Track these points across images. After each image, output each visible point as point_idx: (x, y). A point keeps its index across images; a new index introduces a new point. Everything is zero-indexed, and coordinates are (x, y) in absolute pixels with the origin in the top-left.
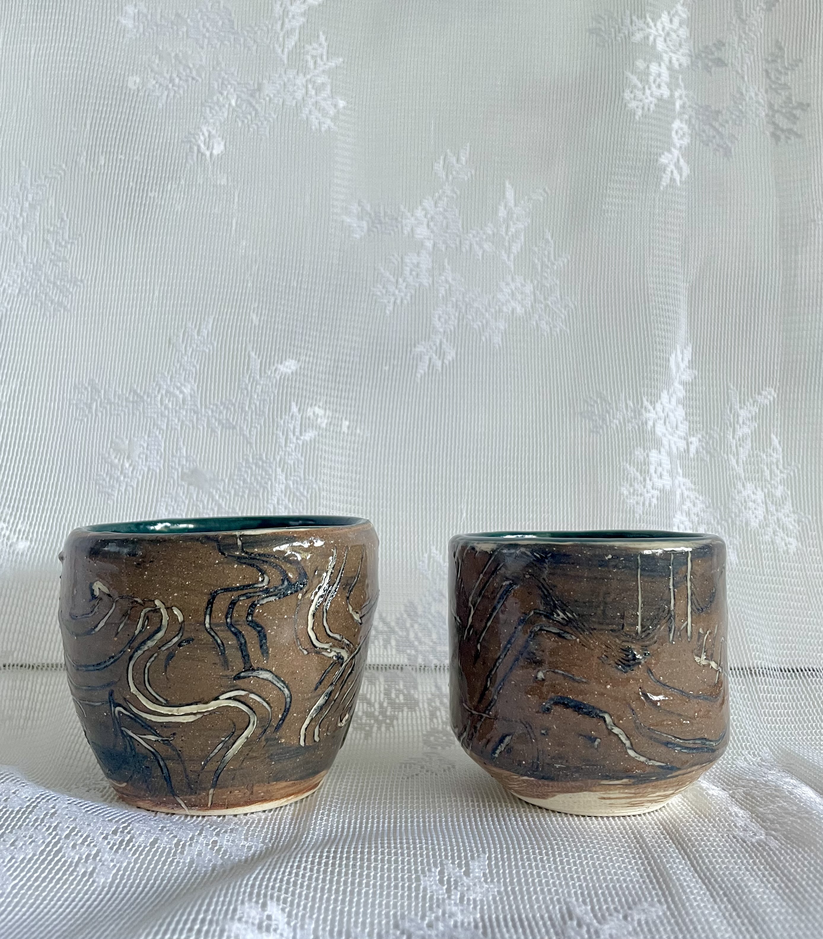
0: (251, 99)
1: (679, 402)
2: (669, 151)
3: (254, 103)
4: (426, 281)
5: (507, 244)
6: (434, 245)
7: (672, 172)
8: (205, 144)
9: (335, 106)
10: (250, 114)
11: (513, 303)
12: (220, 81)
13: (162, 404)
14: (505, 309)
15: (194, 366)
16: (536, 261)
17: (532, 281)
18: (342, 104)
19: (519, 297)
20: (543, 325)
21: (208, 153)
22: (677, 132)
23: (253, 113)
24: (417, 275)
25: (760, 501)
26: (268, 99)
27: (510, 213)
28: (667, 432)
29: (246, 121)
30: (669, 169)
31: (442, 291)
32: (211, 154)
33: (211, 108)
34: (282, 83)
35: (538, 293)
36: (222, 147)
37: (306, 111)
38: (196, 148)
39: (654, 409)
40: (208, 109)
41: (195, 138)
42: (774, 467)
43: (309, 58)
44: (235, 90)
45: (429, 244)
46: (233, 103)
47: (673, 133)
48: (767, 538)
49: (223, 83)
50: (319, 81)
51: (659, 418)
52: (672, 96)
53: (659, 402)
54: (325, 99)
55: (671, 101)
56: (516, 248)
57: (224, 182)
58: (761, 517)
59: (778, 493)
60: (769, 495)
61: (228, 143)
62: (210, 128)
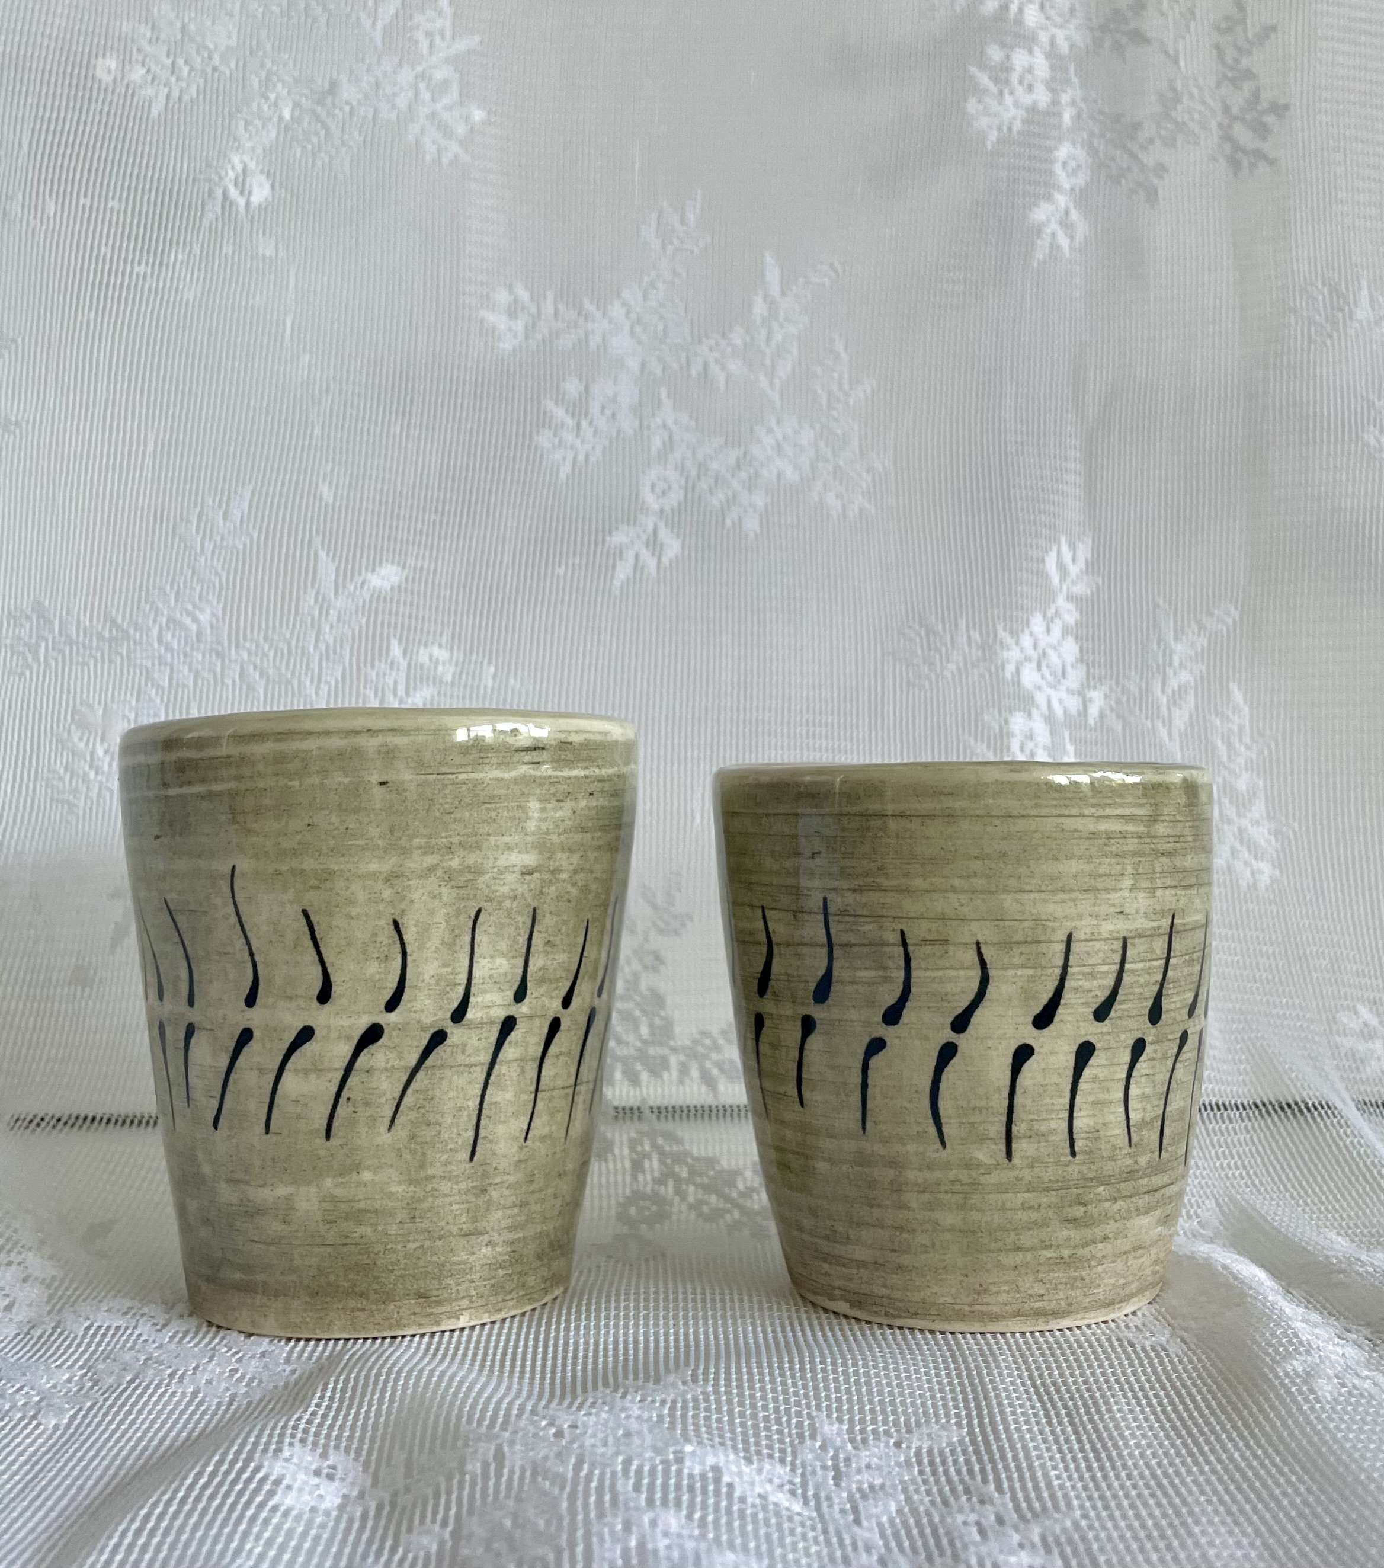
0: (319, 109)
1: (1066, 631)
2: (1049, 198)
3: (324, 115)
4: (628, 424)
5: (768, 362)
6: (643, 365)
7: (1053, 235)
8: (236, 185)
9: (467, 119)
10: (317, 134)
11: (778, 462)
12: (264, 74)
13: (160, 641)
14: (765, 472)
15: (216, 573)
16: (820, 391)
17: (812, 427)
18: (478, 115)
19: (789, 450)
20: (831, 499)
21: (241, 202)
22: (1064, 164)
23: (323, 133)
24: (614, 415)
26: (347, 109)
27: (772, 306)
28: (1043, 683)
29: (310, 147)
30: (1048, 231)
31: (657, 443)
32: (248, 204)
33: (247, 123)
34: (373, 80)
35: (822, 444)
36: (267, 191)
37: (415, 128)
38: (219, 193)
39: (1017, 643)
40: (242, 124)
41: (218, 174)
43: (420, 36)
44: (289, 93)
45: (633, 364)
46: (287, 115)
47: (1058, 168)
49: (268, 79)
50: (439, 75)
51: (1028, 659)
52: (1055, 102)
53: (1027, 631)
54: (449, 108)
55: (1053, 111)
56: (785, 369)
57: (270, 251)
61: (277, 185)
62: (246, 158)
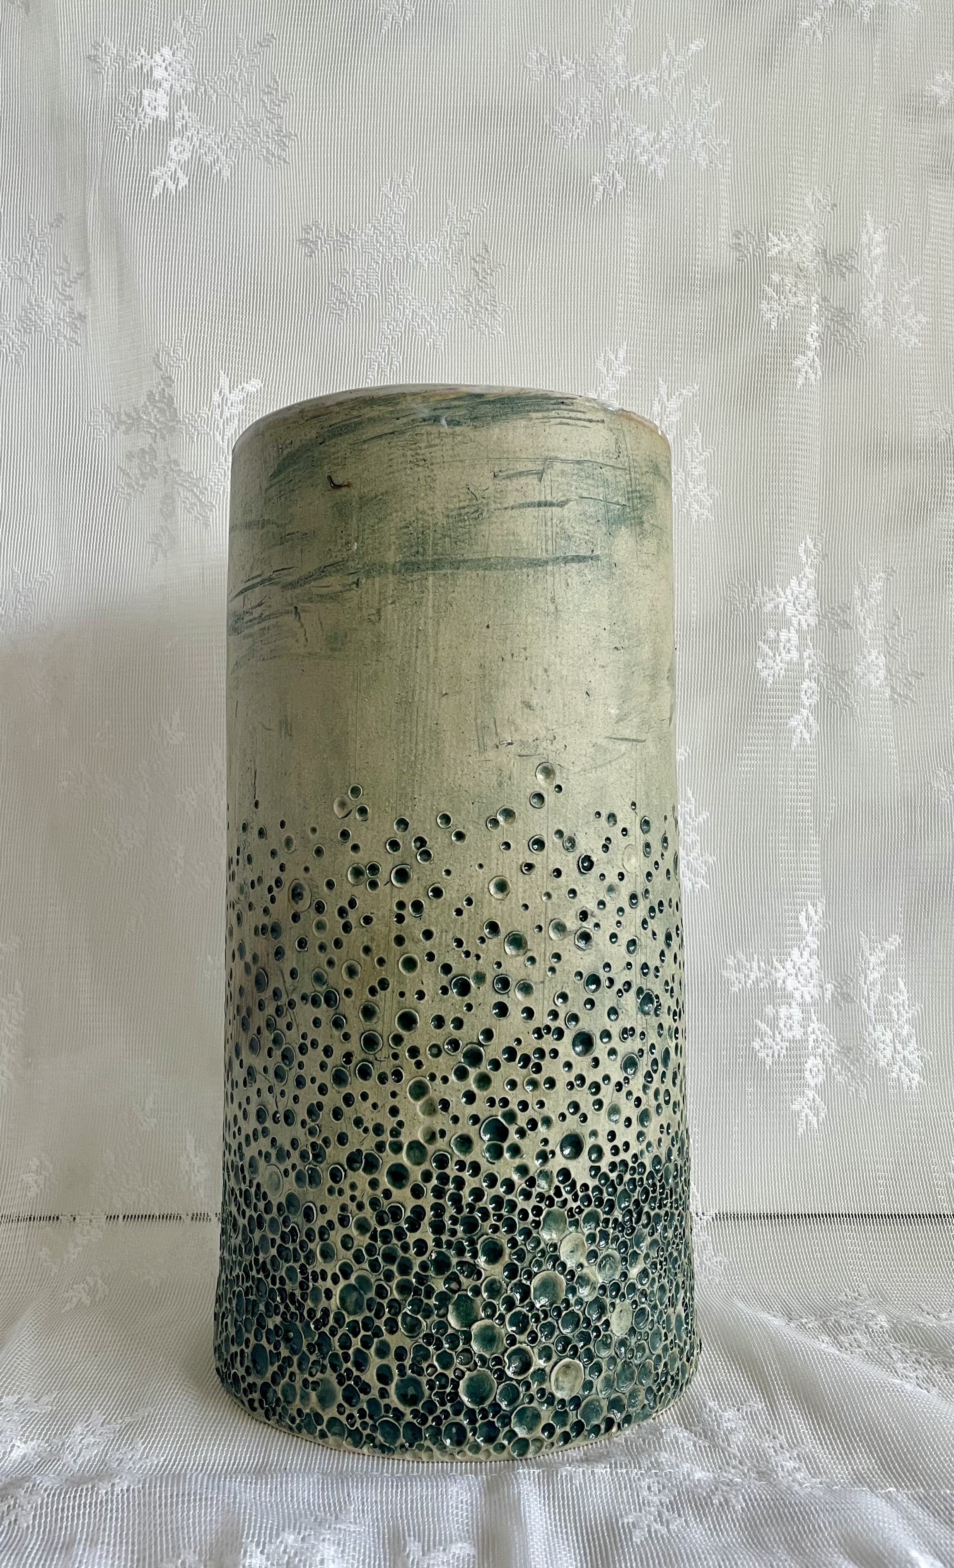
25: (888, 1041)
42: (901, 1008)
48: (894, 1075)
58: (889, 1056)
59: (905, 1032)
60: (897, 1035)
